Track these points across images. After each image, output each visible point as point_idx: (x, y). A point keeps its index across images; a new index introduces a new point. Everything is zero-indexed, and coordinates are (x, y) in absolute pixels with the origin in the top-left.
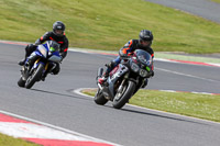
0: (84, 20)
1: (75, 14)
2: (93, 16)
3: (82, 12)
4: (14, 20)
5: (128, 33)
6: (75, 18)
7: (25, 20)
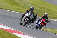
0: (42, 9)
1: (40, 8)
2: (44, 9)
3: (42, 7)
4: (24, 8)
5: (53, 14)
6: (40, 9)
7: (27, 8)
